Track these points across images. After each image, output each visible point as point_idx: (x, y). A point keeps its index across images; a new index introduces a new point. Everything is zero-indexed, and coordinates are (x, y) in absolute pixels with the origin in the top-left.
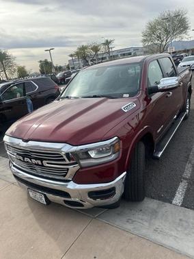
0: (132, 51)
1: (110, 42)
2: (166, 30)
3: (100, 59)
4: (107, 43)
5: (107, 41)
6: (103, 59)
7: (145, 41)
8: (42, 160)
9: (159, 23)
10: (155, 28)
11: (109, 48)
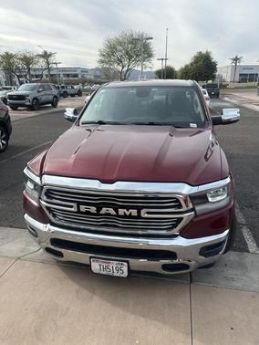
0: (78, 72)
1: (50, 55)
2: (127, 53)
3: (32, 76)
4: (46, 56)
5: (46, 53)
6: (37, 76)
7: (102, 62)
8: (139, 208)
9: (120, 43)
10: (115, 48)
11: (48, 63)
